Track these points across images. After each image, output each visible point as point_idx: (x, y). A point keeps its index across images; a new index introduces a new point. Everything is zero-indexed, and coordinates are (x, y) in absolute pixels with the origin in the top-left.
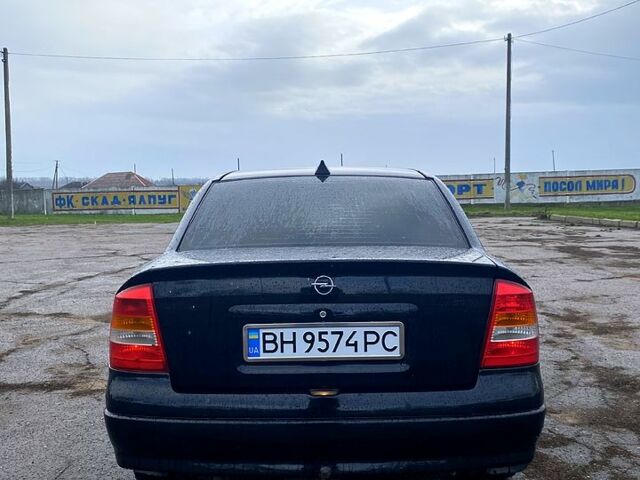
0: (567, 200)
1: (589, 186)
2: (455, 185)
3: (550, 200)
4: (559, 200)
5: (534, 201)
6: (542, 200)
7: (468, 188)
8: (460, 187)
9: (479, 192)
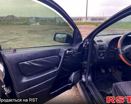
0: (95, 22)
1: (99, 19)
2: (76, 19)
3: (92, 22)
4: (94, 22)
5: (89, 22)
6: (91, 22)
7: (78, 19)
8: (77, 19)
9: (80, 20)
